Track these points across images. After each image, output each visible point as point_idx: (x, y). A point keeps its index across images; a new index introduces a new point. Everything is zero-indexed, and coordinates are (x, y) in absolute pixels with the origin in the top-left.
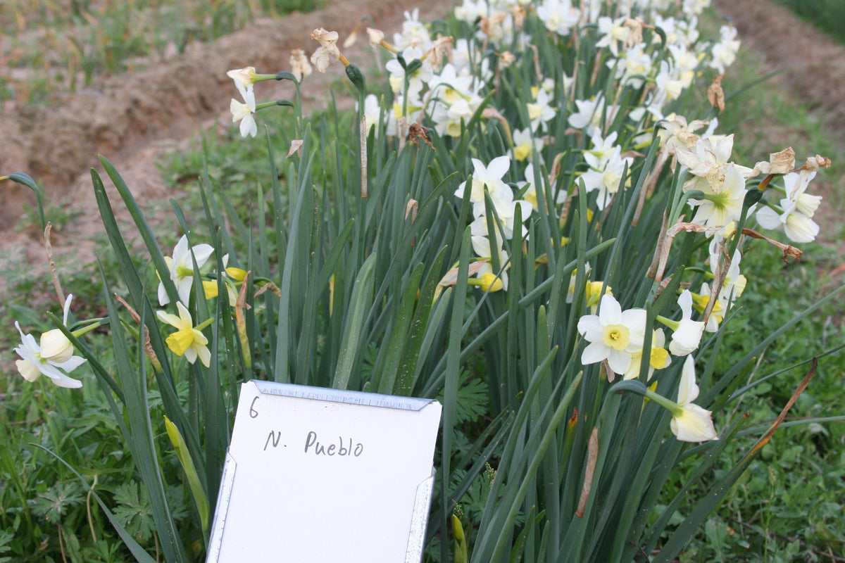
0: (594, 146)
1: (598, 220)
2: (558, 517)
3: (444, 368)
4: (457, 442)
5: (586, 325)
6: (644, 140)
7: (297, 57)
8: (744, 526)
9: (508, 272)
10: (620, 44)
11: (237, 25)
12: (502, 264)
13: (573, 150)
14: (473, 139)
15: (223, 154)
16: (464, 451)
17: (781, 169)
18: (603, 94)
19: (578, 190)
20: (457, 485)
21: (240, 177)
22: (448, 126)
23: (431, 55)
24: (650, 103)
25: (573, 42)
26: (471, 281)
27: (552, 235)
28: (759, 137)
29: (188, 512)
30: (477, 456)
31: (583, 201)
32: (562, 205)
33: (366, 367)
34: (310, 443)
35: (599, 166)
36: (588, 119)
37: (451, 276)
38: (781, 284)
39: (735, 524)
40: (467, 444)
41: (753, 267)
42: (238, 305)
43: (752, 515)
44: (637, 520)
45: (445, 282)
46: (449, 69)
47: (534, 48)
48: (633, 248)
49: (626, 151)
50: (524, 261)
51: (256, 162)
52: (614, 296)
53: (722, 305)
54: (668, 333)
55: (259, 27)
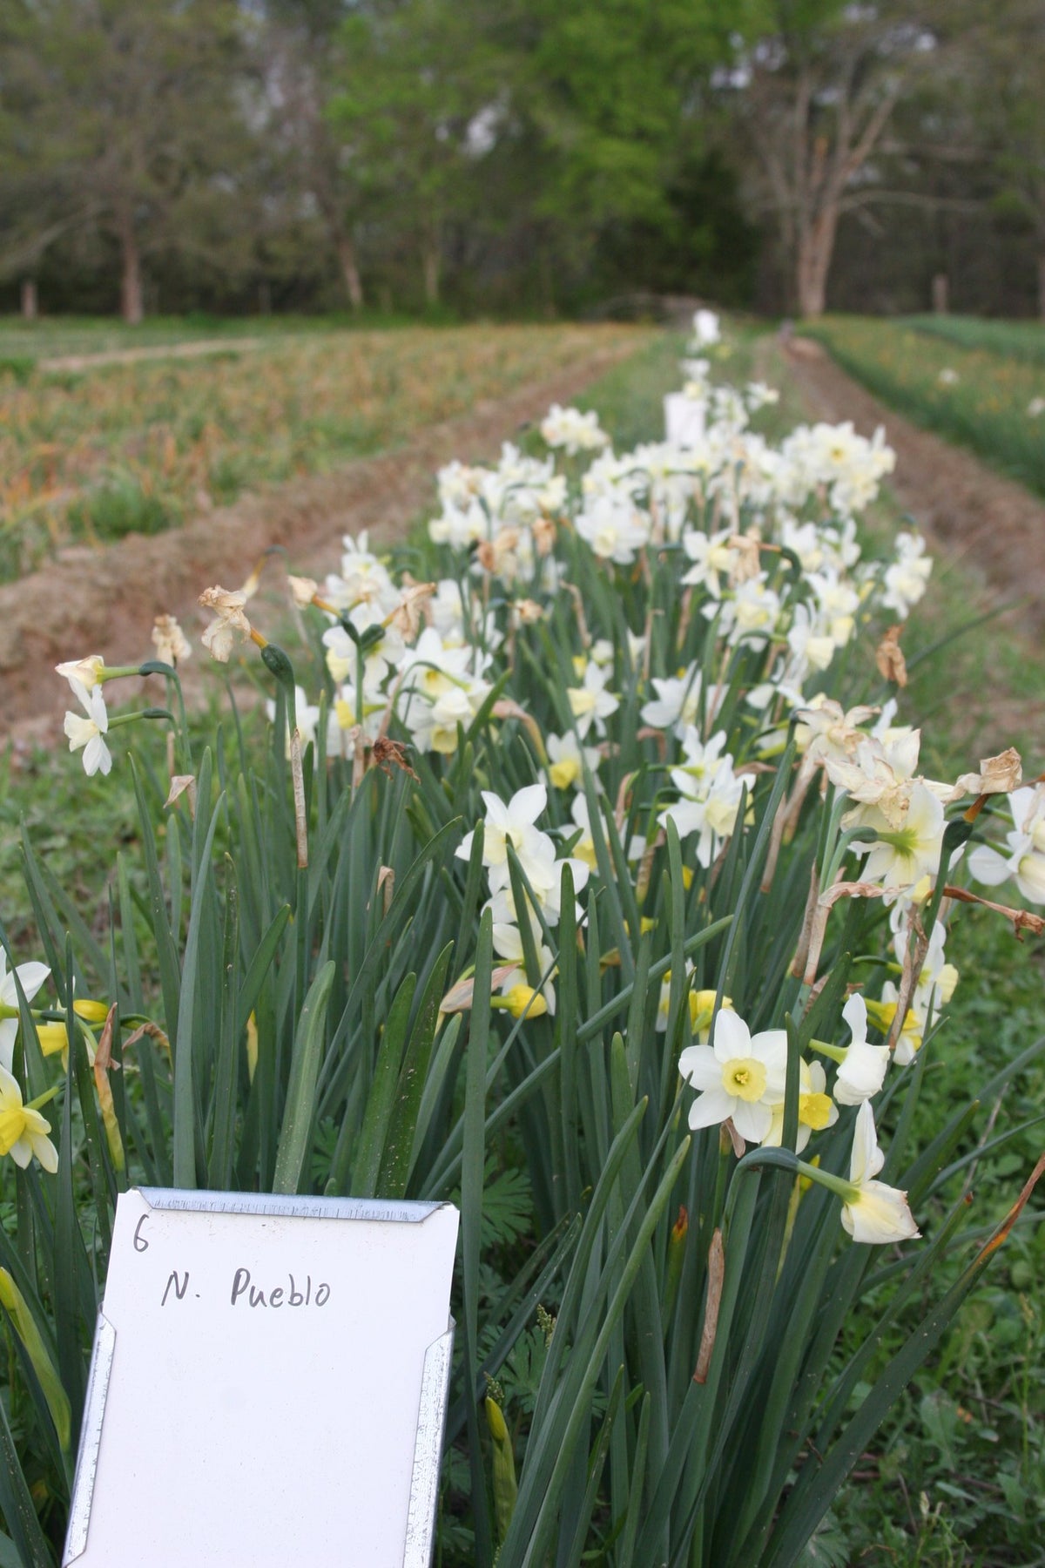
0: (686, 757)
1: (704, 883)
2: (664, 1394)
3: (458, 1147)
4: (483, 1284)
5: (691, 1062)
6: (772, 743)
7: (165, 630)
8: (988, 1405)
9: (555, 982)
10: (723, 578)
11: (26, 563)
12: (544, 971)
13: (651, 767)
14: (480, 756)
15: (25, 801)
16: (494, 1299)
17: (1000, 785)
18: (699, 666)
19: (665, 836)
20: (488, 1351)
21: (60, 842)
22: (433, 735)
23: (400, 615)
24: (782, 677)
25: (641, 573)
26: (495, 1001)
27: (626, 916)
28: (981, 721)
29: (21, 1431)
30: (516, 1304)
31: (674, 854)
32: (639, 862)
33: (318, 1160)
34: (239, 1289)
35: (698, 792)
36: (674, 712)
37: (460, 994)
38: (1032, 981)
39: (972, 1404)
40: (500, 1286)
41: (981, 954)
42: (97, 1064)
43: (1001, 1385)
44: (798, 1392)
45: (448, 1006)
46: (429, 636)
47: (574, 590)
48: (765, 929)
49: (744, 763)
50: (580, 961)
51: (85, 814)
52: (737, 1012)
53: (918, 1017)
54: (831, 1069)
55: (67, 565)
